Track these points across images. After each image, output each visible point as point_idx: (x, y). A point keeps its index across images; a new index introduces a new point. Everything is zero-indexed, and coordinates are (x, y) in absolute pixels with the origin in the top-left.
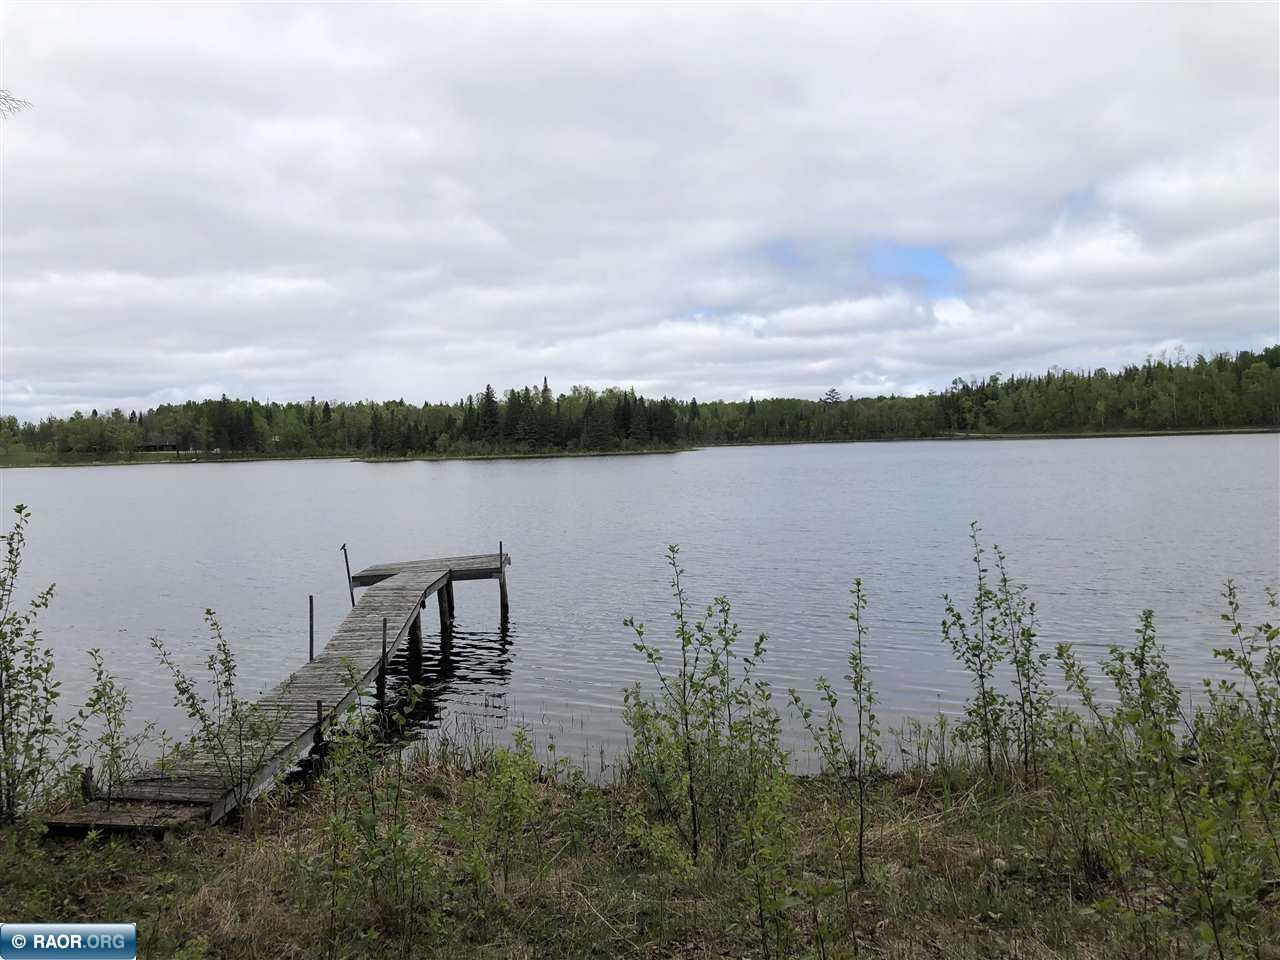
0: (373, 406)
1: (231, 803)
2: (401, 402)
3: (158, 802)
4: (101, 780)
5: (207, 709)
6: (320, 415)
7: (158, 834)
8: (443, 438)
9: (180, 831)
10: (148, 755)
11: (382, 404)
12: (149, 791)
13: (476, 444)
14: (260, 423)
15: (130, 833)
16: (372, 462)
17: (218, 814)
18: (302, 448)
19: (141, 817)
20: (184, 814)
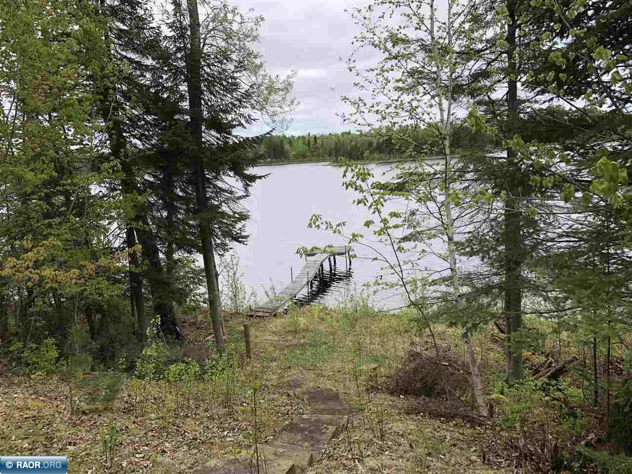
0: (336, 135)
1: (275, 313)
2: (349, 133)
3: (263, 312)
4: (253, 308)
5: (271, 297)
6: (312, 140)
7: (263, 317)
8: (366, 153)
9: (267, 317)
10: (261, 304)
11: (340, 134)
12: (261, 310)
13: (382, 155)
14: (287, 147)
15: (259, 316)
16: (335, 166)
17: (273, 314)
18: (305, 158)
19: (261, 314)
20: (267, 314)
